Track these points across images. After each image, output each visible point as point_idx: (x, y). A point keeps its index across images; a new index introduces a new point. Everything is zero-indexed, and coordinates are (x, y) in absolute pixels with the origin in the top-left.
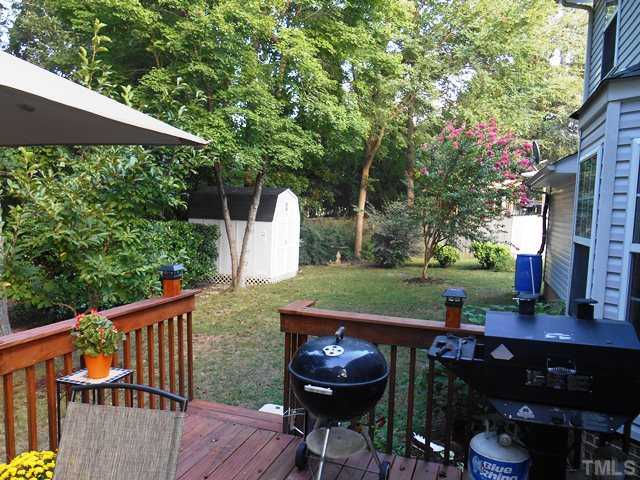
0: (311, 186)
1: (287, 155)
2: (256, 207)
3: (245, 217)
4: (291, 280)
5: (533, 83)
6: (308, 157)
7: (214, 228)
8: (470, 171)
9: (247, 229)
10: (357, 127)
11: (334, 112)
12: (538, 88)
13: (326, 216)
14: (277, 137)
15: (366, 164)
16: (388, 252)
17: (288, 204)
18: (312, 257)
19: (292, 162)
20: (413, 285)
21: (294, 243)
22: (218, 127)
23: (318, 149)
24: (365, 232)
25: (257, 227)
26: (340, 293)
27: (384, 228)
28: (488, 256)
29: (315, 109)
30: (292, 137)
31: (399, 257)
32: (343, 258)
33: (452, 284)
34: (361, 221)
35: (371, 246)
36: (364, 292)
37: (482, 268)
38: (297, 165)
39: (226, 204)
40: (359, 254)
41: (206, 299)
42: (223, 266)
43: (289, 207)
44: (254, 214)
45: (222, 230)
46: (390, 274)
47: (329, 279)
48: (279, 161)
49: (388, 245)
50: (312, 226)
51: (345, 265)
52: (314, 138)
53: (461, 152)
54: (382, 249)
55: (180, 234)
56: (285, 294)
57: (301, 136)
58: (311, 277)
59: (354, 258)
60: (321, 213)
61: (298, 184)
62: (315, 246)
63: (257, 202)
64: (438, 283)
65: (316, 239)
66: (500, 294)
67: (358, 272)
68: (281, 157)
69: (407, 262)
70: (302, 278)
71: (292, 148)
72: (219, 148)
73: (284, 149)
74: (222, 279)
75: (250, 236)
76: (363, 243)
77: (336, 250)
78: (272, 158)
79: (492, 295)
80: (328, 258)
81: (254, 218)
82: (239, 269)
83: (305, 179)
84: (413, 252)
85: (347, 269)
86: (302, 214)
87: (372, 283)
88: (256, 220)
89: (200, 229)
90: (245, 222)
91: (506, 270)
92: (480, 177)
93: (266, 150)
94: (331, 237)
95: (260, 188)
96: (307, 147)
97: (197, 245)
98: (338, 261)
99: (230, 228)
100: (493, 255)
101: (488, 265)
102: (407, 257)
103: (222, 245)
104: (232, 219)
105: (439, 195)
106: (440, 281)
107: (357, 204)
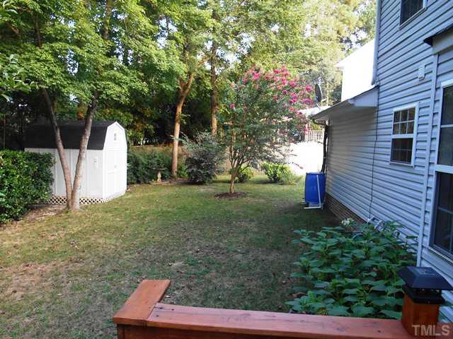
0: (135, 120)
1: (114, 90)
2: (88, 137)
3: (78, 146)
4: (121, 199)
5: (303, 44)
6: (134, 93)
7: (49, 156)
8: (267, 107)
9: (80, 157)
10: (176, 69)
11: (156, 55)
12: (307, 48)
13: (146, 144)
14: (105, 74)
15: (179, 103)
16: (199, 172)
17: (116, 135)
18: (138, 177)
19: (119, 97)
20: (223, 199)
21: (123, 167)
22: (46, 61)
23: (142, 86)
24: (180, 156)
25: (89, 155)
26: (164, 209)
27: (196, 153)
28: (275, 173)
29: (139, 51)
30: (119, 75)
31: (209, 176)
32: (163, 178)
33: (254, 197)
34: (176, 149)
35: (184, 168)
36: (184, 208)
37: (271, 182)
38: (124, 100)
39: (58, 134)
40: (175, 174)
41: (42, 221)
42: (59, 189)
43: (117, 137)
44: (85, 143)
45: (57, 158)
46: (202, 189)
47: (153, 196)
48: (107, 96)
49: (199, 167)
50: (137, 153)
51: (165, 183)
52: (139, 77)
53: (260, 92)
54: (195, 170)
55: (13, 163)
56: (117, 212)
57: (127, 74)
58: (138, 195)
59: (172, 177)
60: (142, 141)
61: (125, 118)
62: (140, 168)
63: (88, 133)
64: (243, 196)
65: (140, 162)
66: (293, 204)
67: (177, 189)
68: (109, 92)
69: (213, 179)
70: (130, 196)
71: (119, 84)
72: (47, 81)
73: (112, 84)
74: (58, 200)
75: (83, 163)
76: (178, 165)
77: (157, 171)
78: (101, 93)
79: (287, 205)
80: (151, 178)
81: (86, 146)
82: (73, 193)
83: (130, 115)
84: (219, 171)
85: (167, 186)
86: (128, 143)
87: (190, 199)
88: (88, 149)
89: (34, 157)
90: (78, 151)
91: (290, 184)
92: (275, 112)
93: (95, 85)
94: (153, 161)
95: (91, 120)
96: (133, 84)
97: (31, 172)
98: (159, 180)
99: (63, 157)
100: (279, 172)
101: (275, 180)
102: (214, 176)
103: (56, 172)
104: (65, 147)
105: (242, 127)
106: (244, 195)
107: (173, 134)
